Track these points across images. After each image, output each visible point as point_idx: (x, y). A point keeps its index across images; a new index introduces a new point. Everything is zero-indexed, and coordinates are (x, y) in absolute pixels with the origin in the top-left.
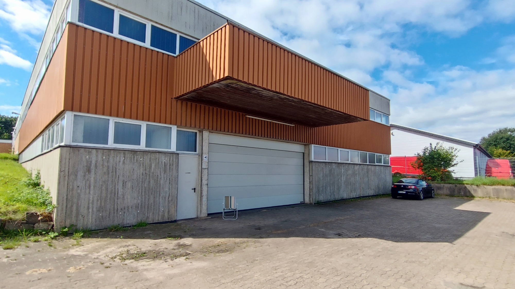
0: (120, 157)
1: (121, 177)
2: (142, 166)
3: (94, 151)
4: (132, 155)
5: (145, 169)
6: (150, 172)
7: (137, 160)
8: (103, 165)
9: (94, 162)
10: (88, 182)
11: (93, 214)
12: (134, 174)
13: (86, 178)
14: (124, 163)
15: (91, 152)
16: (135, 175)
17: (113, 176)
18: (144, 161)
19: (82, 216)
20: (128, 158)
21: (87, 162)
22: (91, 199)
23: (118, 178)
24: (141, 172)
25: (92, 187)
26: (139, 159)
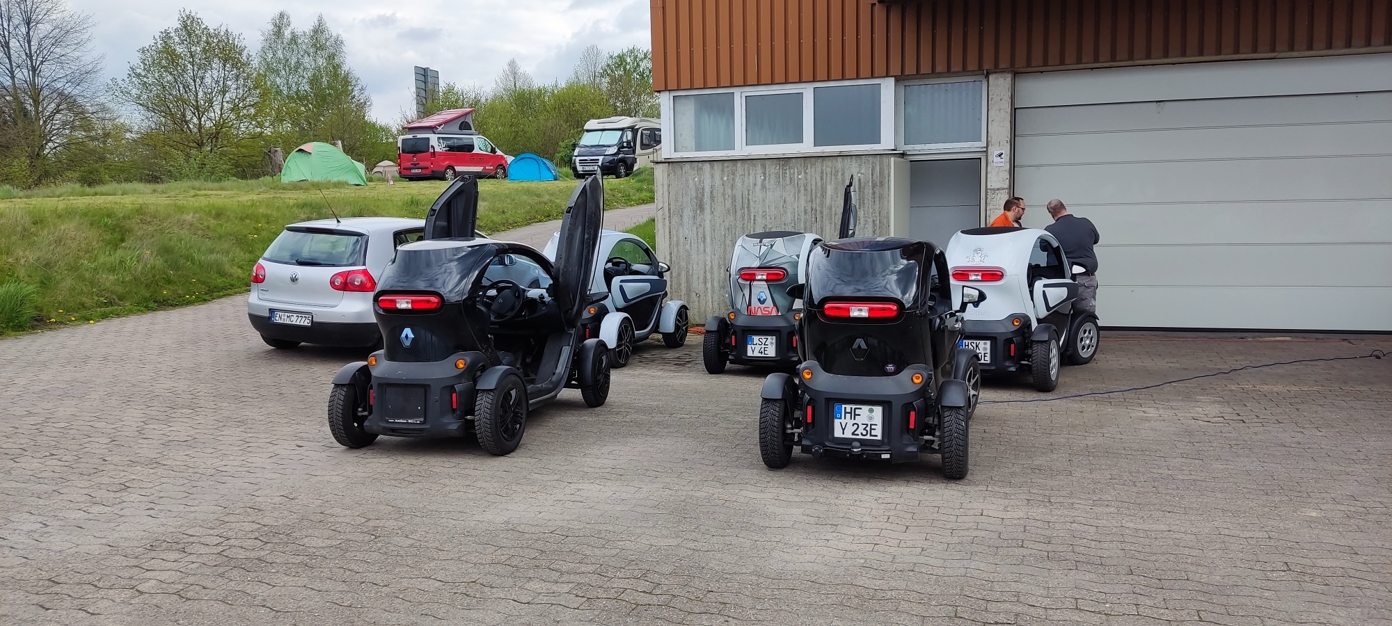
0: (755, 174)
1: (759, 219)
2: (802, 191)
3: (707, 166)
4: (779, 169)
5: (812, 198)
6: (822, 205)
7: (791, 179)
8: (724, 194)
9: (707, 189)
10: (701, 230)
11: (713, 292)
12: (786, 212)
13: (698, 222)
14: (763, 187)
15: (701, 169)
16: (789, 215)
17: (743, 217)
18: (806, 179)
19: (697, 294)
20: (773, 176)
21: (697, 190)
22: (708, 262)
23: (754, 220)
24: (803, 208)
25: (708, 240)
26: (796, 176)
